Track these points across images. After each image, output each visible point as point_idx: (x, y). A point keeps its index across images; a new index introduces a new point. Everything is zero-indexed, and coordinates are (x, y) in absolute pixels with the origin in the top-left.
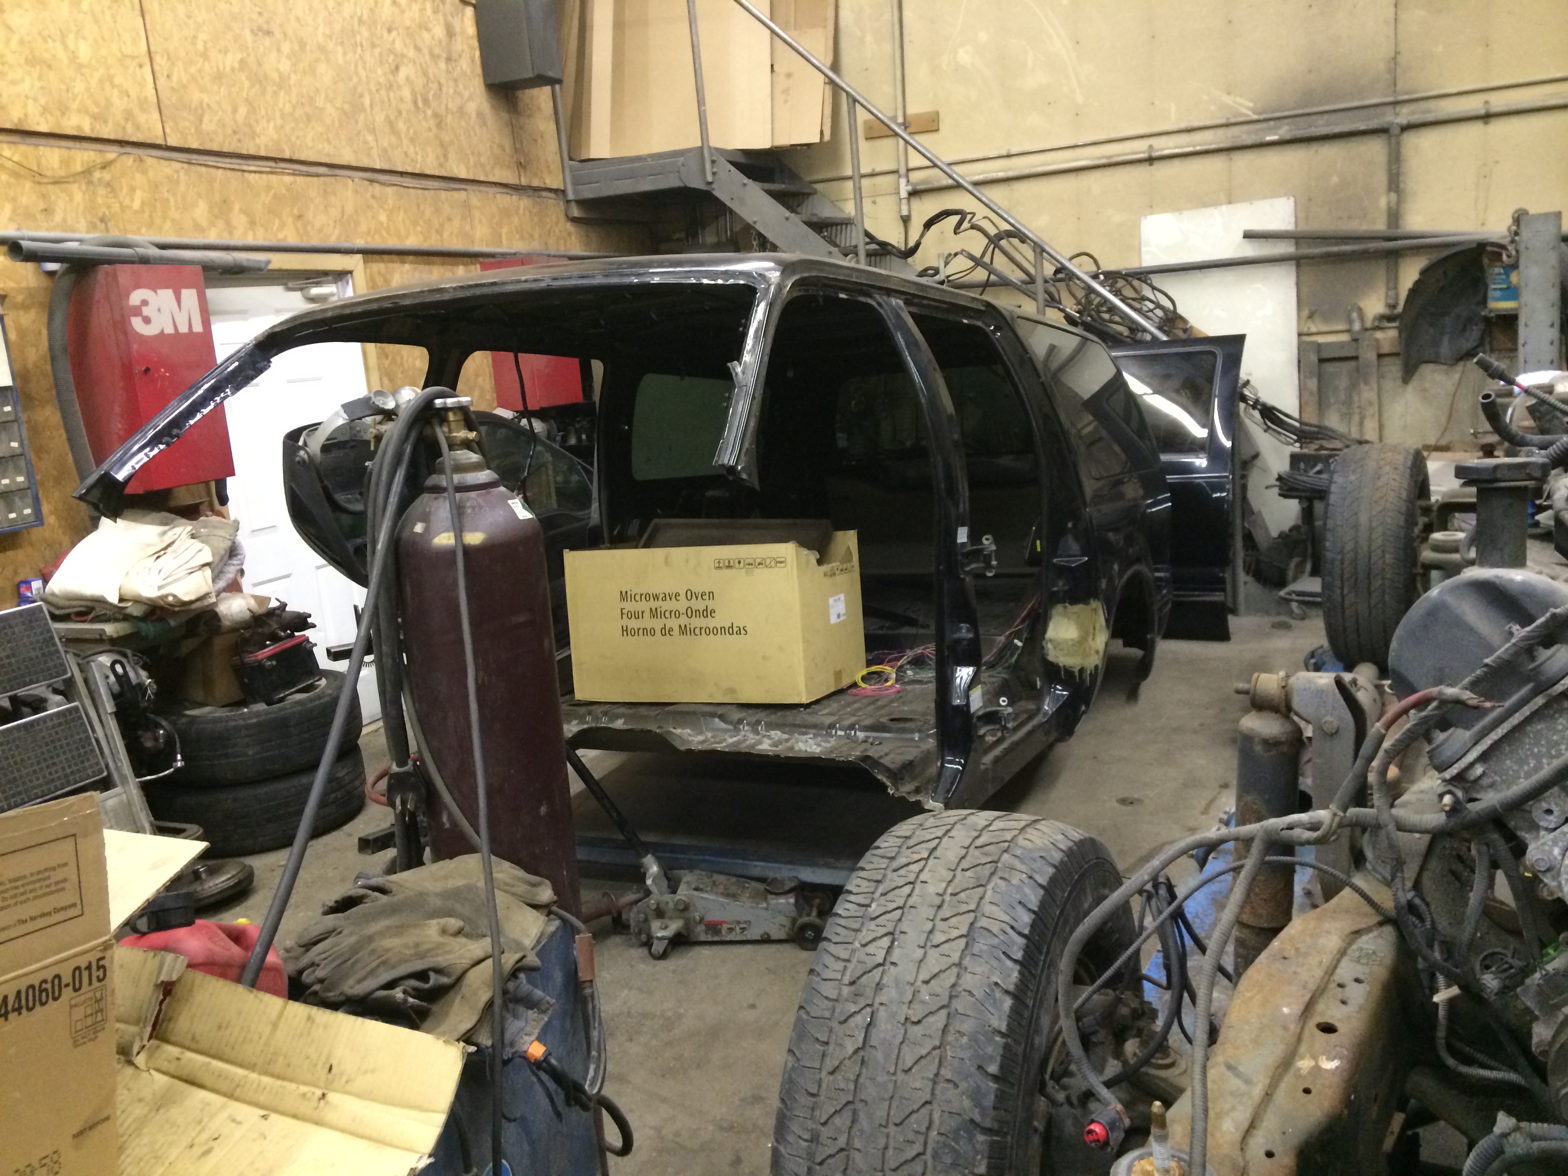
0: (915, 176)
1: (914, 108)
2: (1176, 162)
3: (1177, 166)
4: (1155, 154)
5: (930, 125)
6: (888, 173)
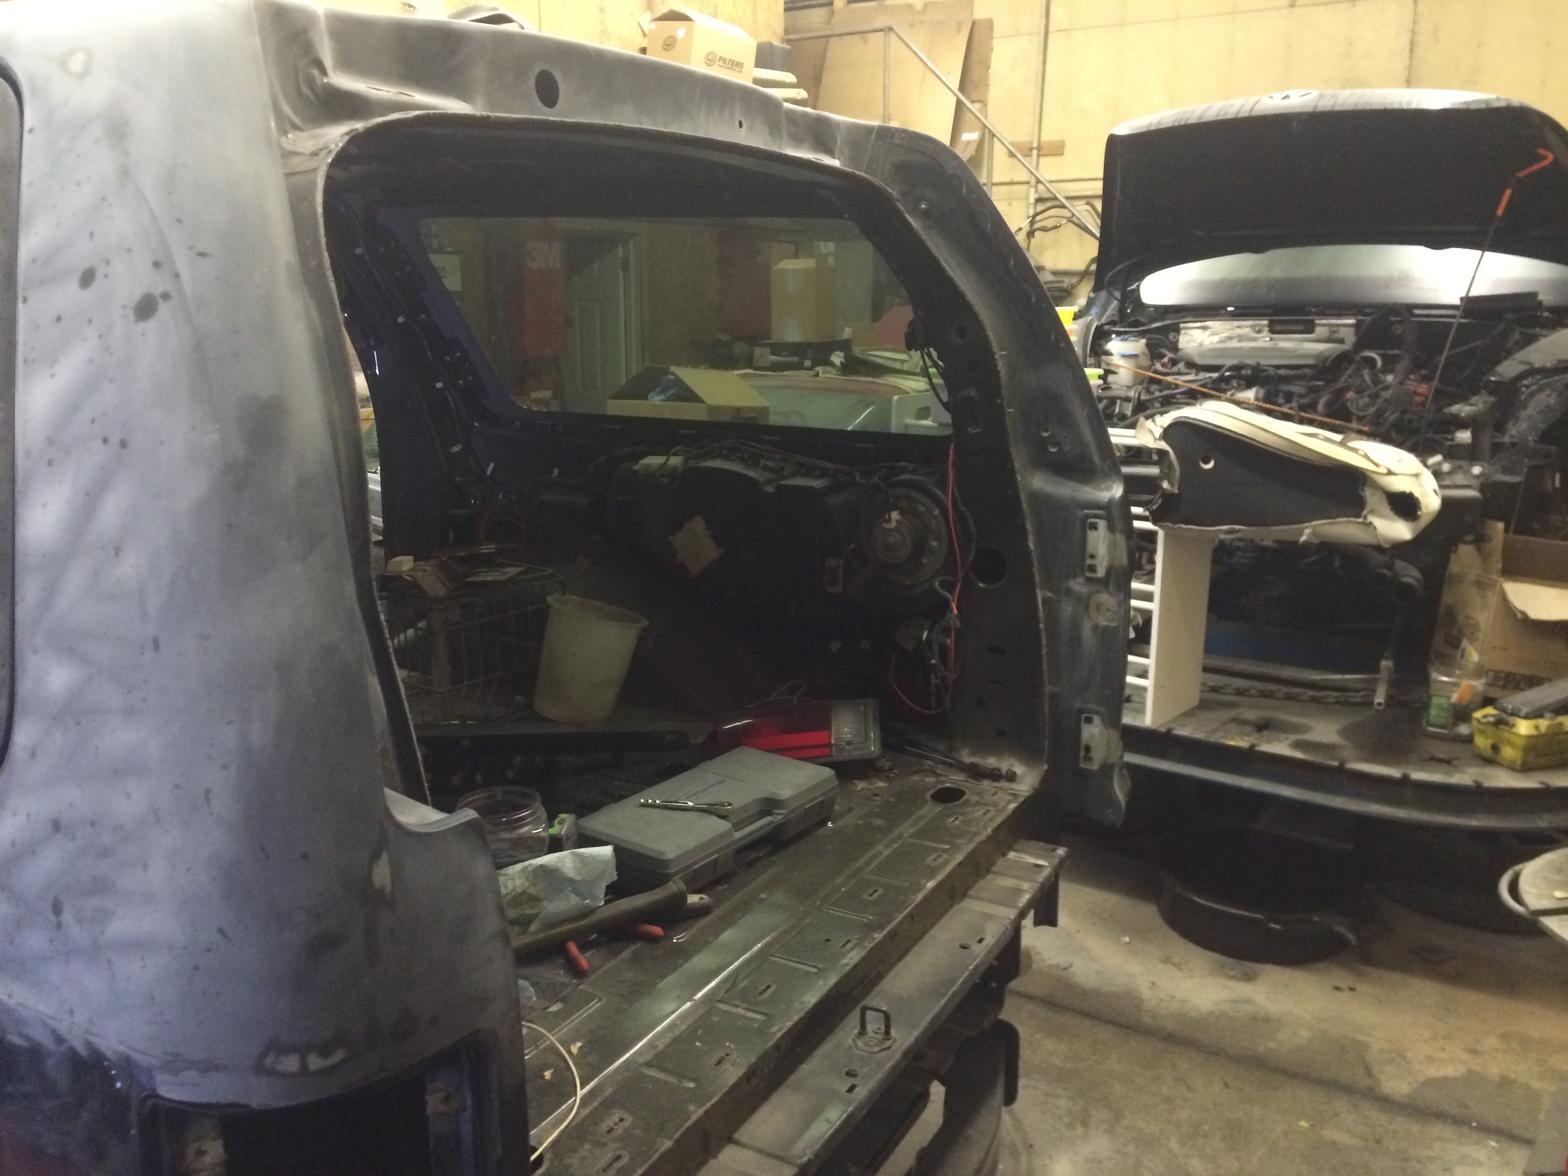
1: (1045, 137)
5: (1057, 150)
6: (1023, 183)
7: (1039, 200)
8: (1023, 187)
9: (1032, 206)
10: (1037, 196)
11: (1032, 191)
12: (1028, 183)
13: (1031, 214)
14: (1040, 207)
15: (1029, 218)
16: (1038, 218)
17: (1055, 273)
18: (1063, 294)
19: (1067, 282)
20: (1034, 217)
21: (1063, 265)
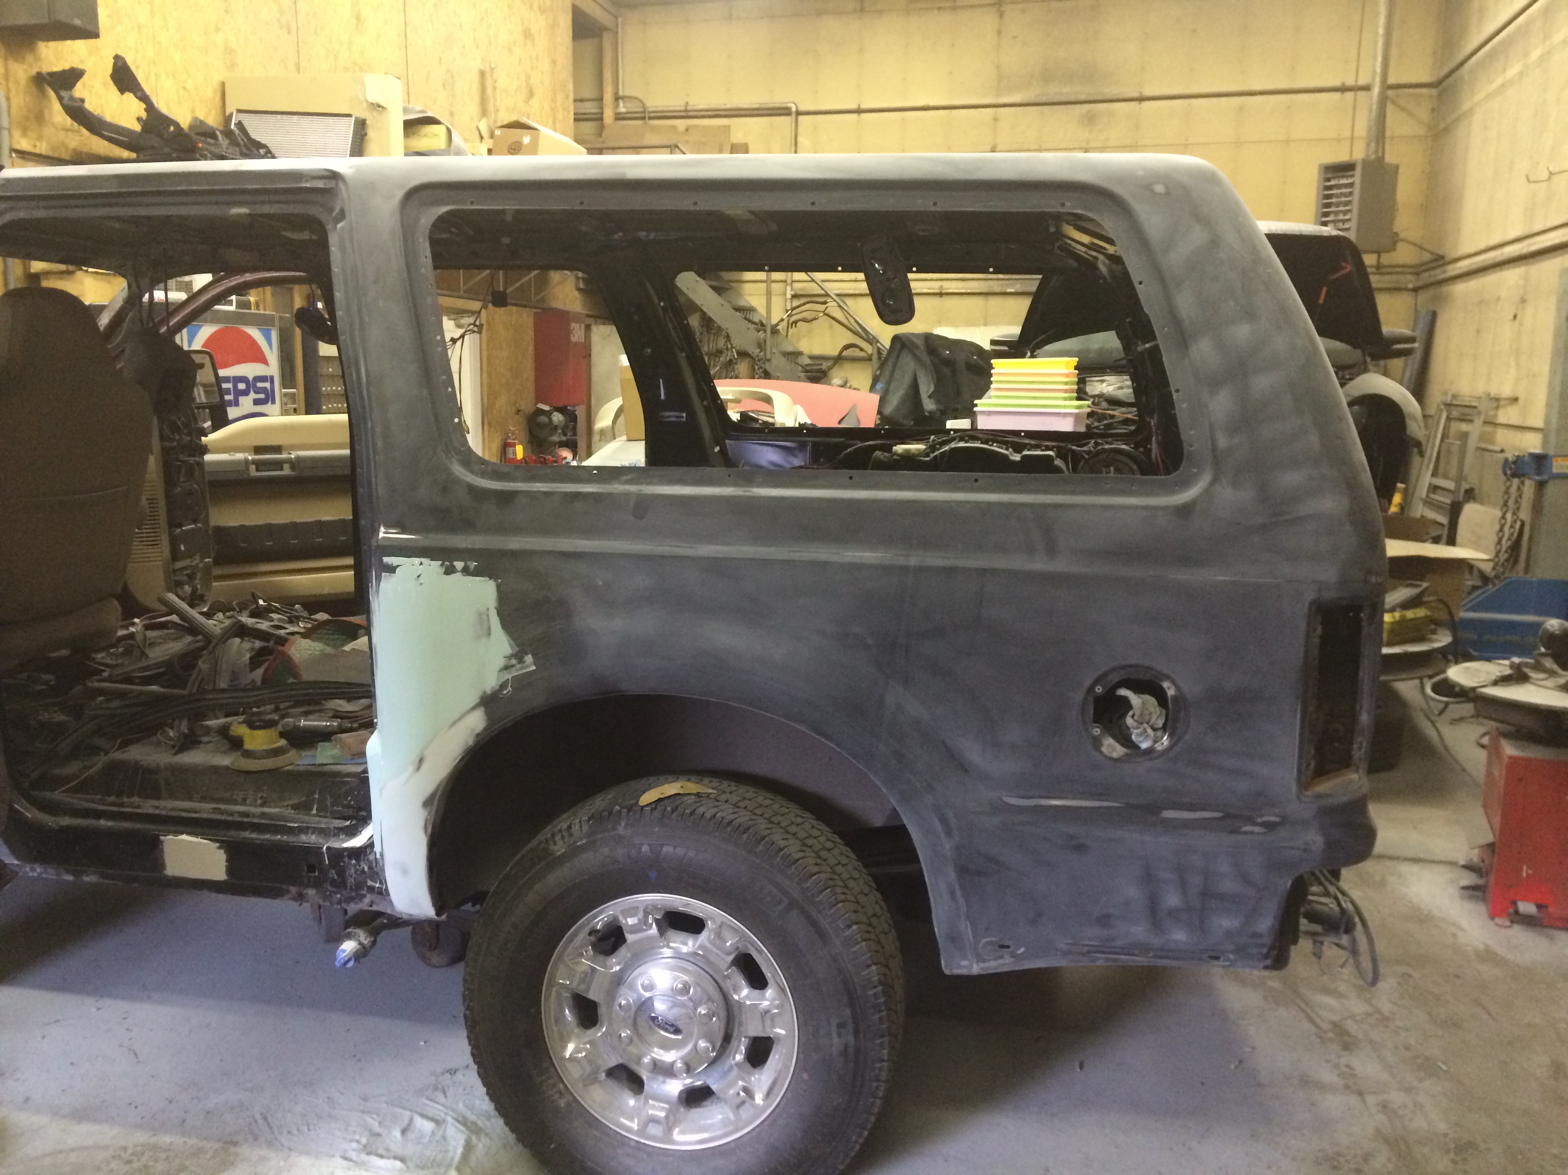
0: (796, 286)
2: (956, 297)
3: (955, 300)
4: (944, 291)
6: (782, 281)
7: (795, 296)
8: (782, 285)
9: (789, 301)
10: (793, 293)
11: (789, 288)
12: (785, 281)
13: (789, 308)
14: (796, 303)
15: (787, 311)
16: (794, 312)
17: (812, 357)
18: (820, 375)
19: (825, 365)
20: (793, 309)
21: (817, 351)
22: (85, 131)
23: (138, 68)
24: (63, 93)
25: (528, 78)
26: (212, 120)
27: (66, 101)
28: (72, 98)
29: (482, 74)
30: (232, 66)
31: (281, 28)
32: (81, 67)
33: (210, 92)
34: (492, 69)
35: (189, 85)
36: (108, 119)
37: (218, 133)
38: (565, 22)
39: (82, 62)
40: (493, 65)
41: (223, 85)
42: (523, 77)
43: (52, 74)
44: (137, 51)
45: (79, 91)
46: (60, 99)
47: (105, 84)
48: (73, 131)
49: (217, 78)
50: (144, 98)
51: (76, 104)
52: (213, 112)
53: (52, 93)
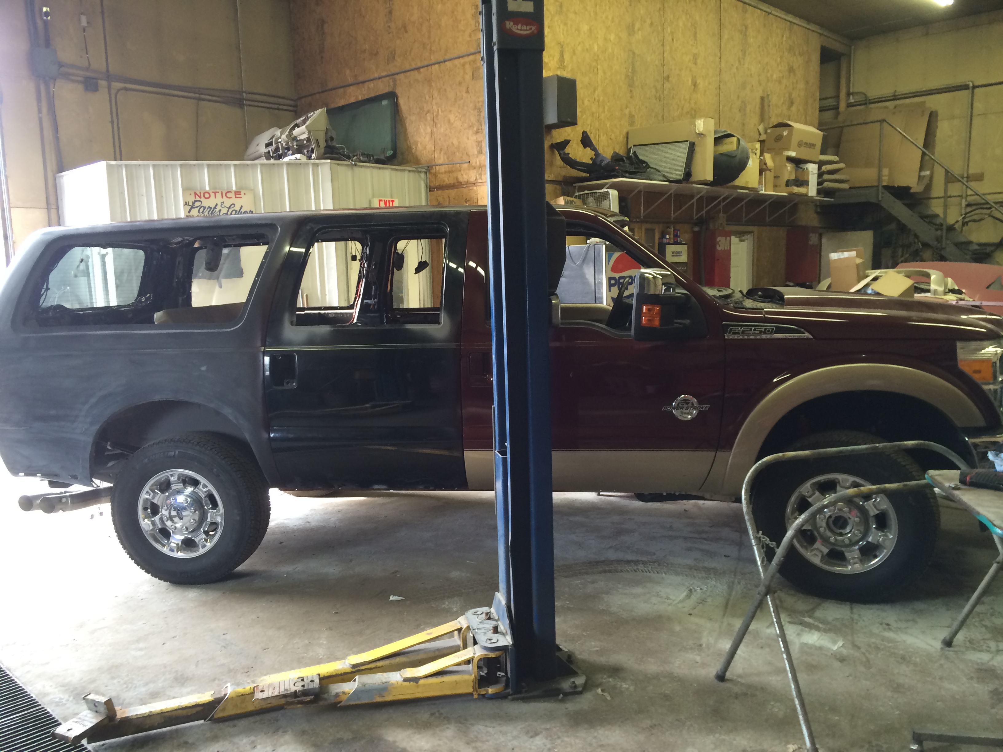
0: (969, 198)
1: (971, 171)
5: (979, 178)
6: (959, 196)
7: (968, 205)
8: (958, 199)
9: (964, 209)
10: (967, 203)
11: (964, 200)
12: (961, 196)
17: (980, 245)
18: (985, 257)
22: (568, 167)
23: (591, 133)
24: (561, 152)
25: (790, 95)
26: (622, 152)
27: (562, 155)
28: (565, 154)
29: (762, 99)
30: (632, 123)
31: (656, 99)
32: (568, 139)
33: (621, 138)
34: (768, 95)
35: (613, 137)
36: (578, 160)
37: (625, 158)
38: (816, 57)
39: (569, 135)
40: (769, 93)
41: (628, 133)
42: (787, 95)
43: (557, 144)
44: (591, 126)
45: (567, 150)
46: (560, 154)
47: (577, 144)
48: (564, 167)
49: (625, 131)
50: (594, 149)
51: (567, 156)
52: (623, 148)
53: (556, 152)
